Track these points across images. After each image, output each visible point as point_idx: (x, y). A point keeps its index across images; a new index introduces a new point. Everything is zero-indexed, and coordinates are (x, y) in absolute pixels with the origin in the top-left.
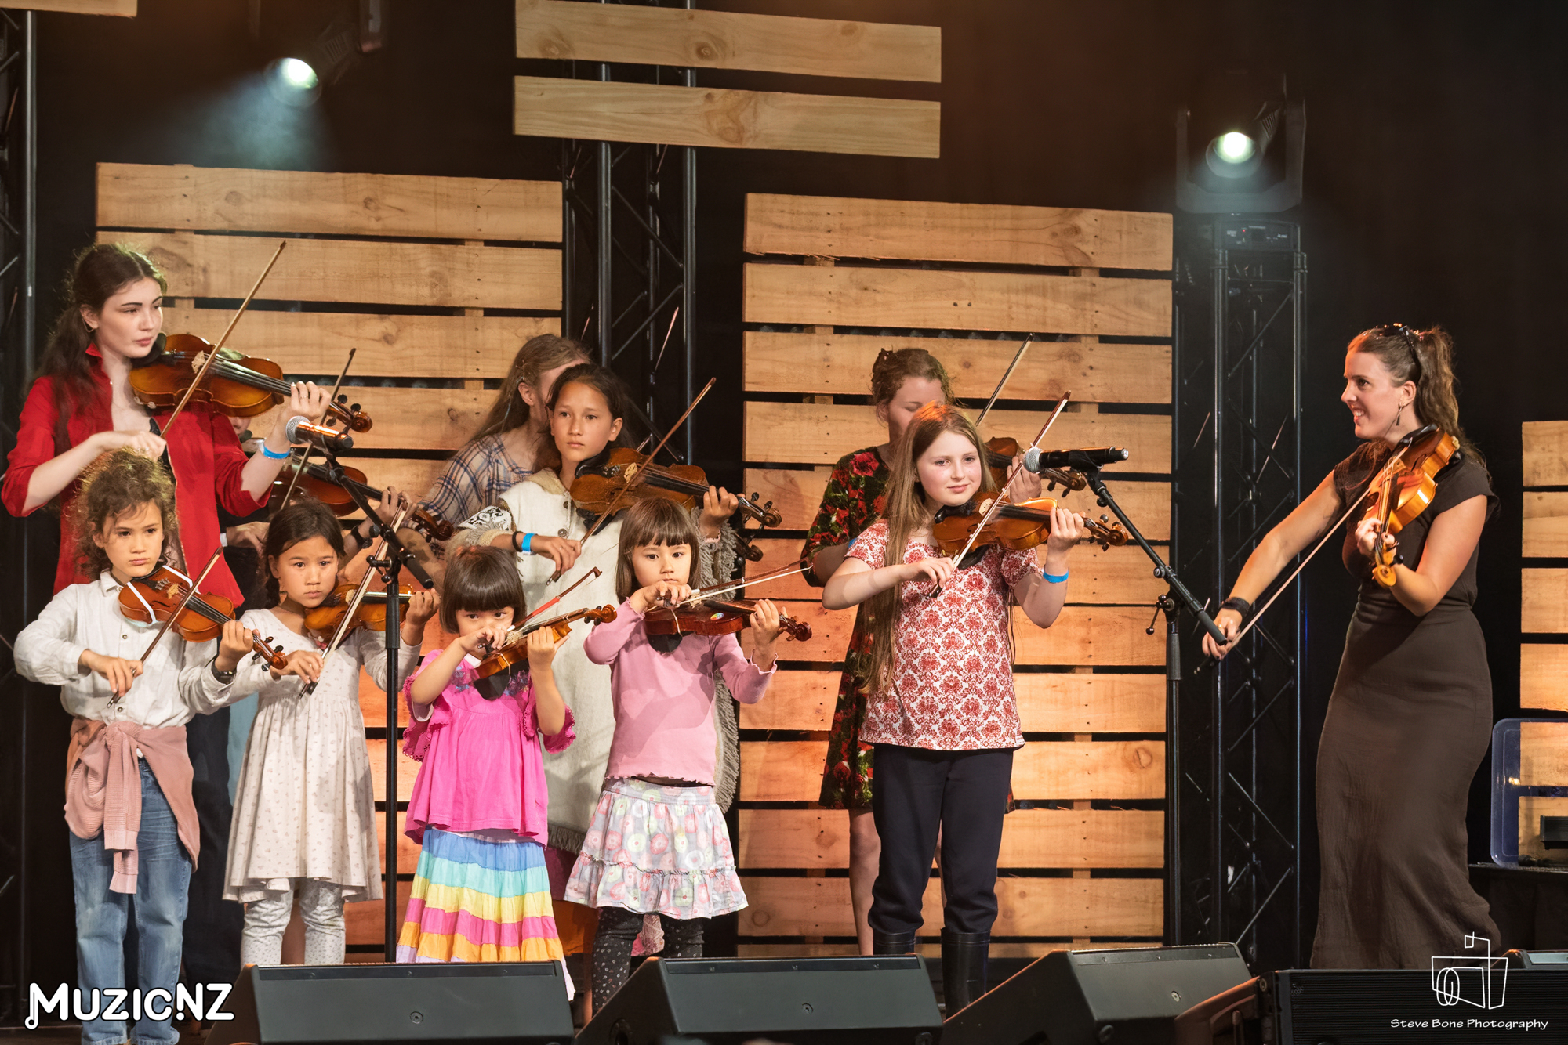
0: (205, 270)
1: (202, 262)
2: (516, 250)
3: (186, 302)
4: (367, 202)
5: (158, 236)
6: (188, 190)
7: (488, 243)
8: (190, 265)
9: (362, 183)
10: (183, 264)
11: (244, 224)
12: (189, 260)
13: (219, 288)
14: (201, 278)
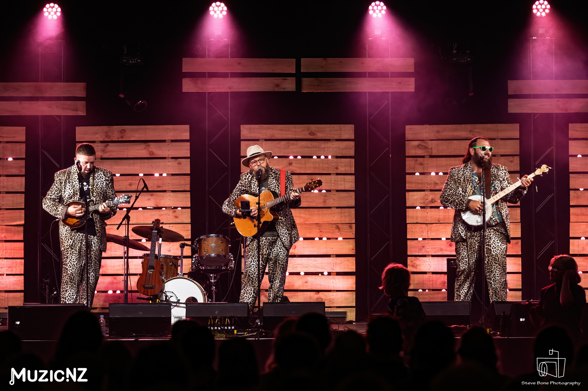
0: (431, 149)
1: (430, 147)
2: (508, 140)
3: (427, 157)
4: (470, 131)
5: (420, 141)
6: (427, 131)
7: (501, 139)
8: (428, 148)
9: (469, 126)
10: (426, 148)
11: (440, 138)
12: (427, 147)
13: (435, 153)
14: (430, 151)
